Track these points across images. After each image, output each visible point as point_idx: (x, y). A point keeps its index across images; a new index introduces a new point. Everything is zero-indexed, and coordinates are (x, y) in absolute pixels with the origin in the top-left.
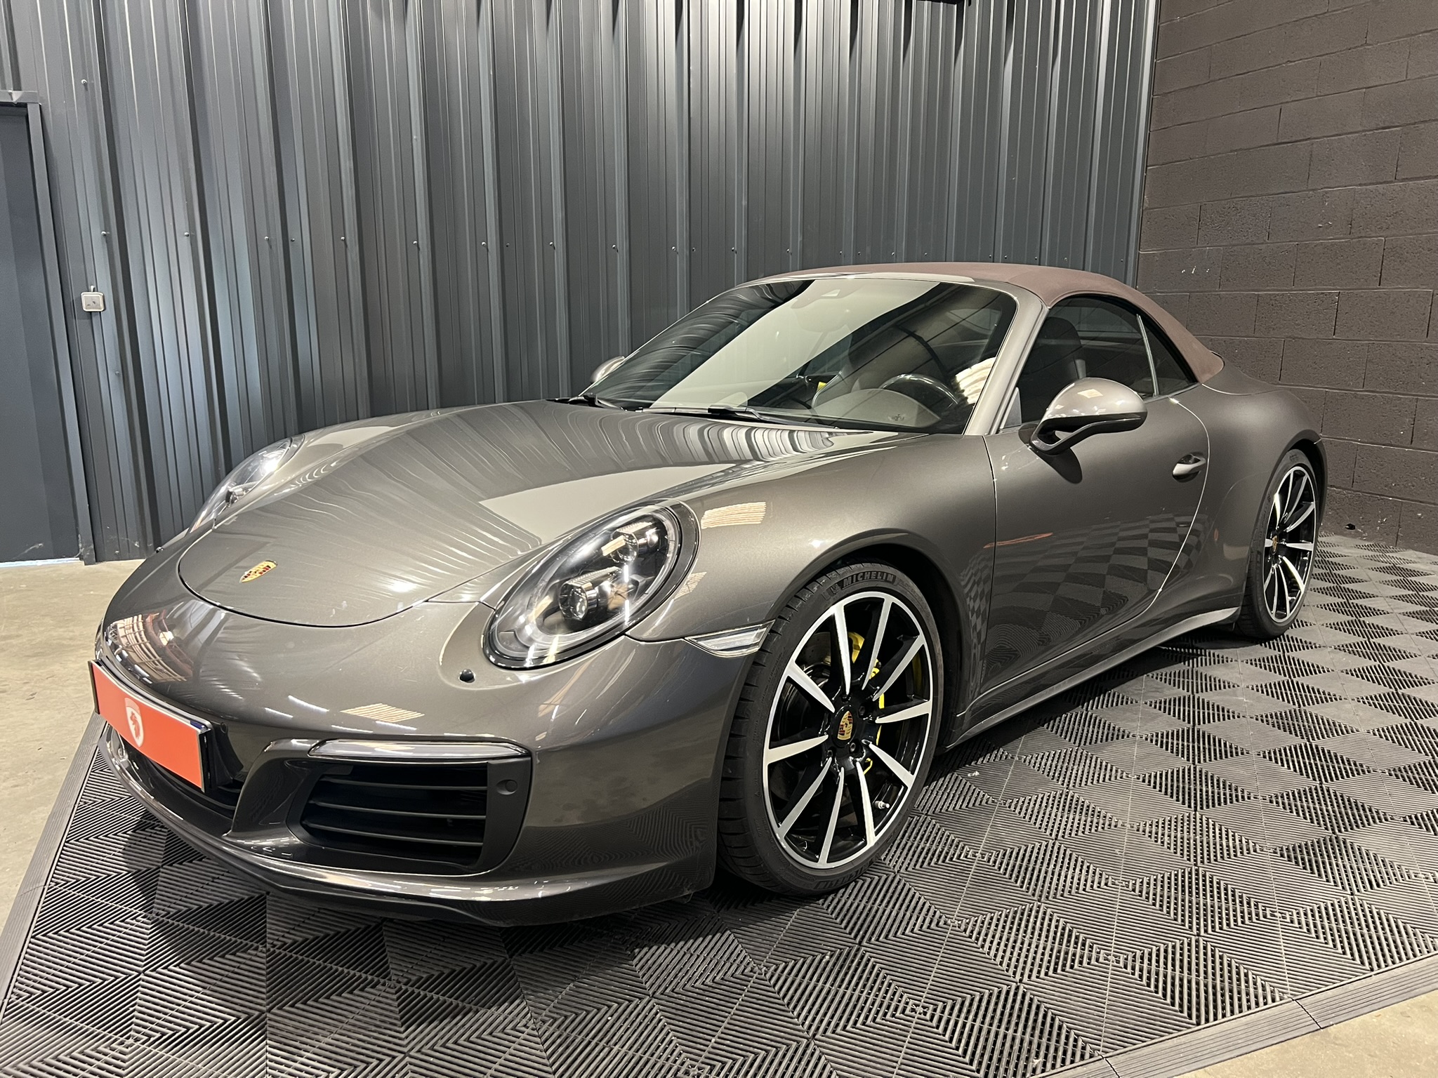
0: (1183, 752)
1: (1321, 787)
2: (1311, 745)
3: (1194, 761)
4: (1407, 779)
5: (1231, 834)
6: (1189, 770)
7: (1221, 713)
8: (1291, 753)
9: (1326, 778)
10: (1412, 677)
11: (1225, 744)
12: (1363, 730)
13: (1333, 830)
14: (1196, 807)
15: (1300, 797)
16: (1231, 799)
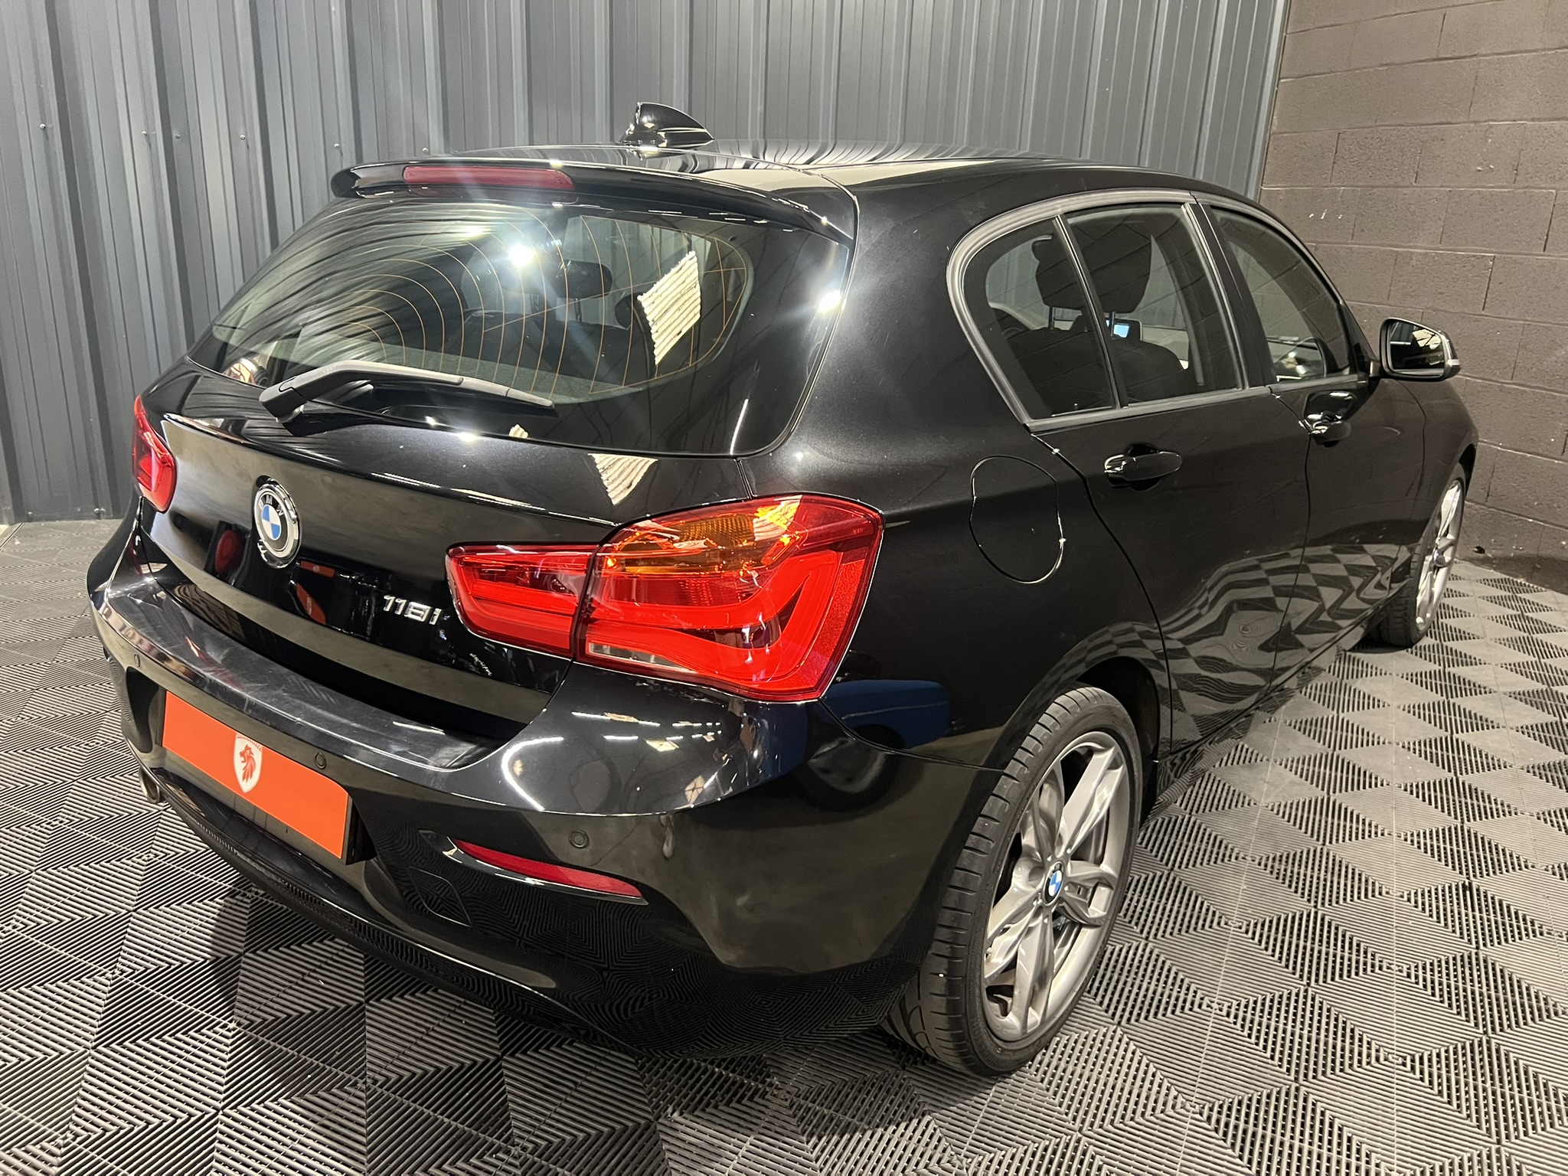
0: (1139, 918)
1: (1306, 991)
2: (1316, 913)
3: (1149, 933)
4: (1429, 985)
5: (1152, 1069)
6: (1137, 949)
7: (1215, 850)
8: (1285, 926)
9: (1317, 975)
10: (1490, 802)
11: (1202, 903)
12: (1395, 894)
13: (1297, 1072)
14: (1122, 1017)
15: (1271, 1007)
16: (1175, 1006)
